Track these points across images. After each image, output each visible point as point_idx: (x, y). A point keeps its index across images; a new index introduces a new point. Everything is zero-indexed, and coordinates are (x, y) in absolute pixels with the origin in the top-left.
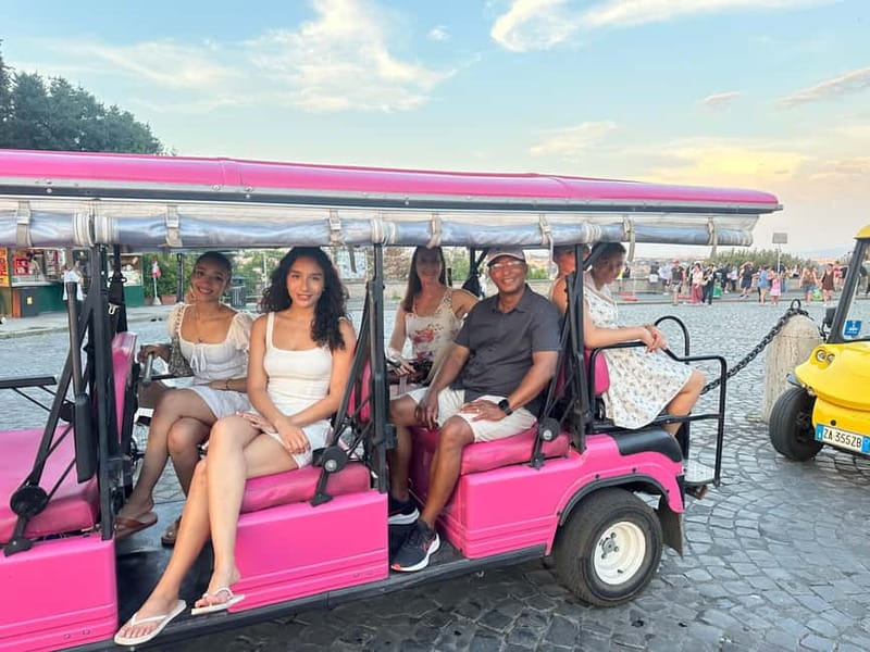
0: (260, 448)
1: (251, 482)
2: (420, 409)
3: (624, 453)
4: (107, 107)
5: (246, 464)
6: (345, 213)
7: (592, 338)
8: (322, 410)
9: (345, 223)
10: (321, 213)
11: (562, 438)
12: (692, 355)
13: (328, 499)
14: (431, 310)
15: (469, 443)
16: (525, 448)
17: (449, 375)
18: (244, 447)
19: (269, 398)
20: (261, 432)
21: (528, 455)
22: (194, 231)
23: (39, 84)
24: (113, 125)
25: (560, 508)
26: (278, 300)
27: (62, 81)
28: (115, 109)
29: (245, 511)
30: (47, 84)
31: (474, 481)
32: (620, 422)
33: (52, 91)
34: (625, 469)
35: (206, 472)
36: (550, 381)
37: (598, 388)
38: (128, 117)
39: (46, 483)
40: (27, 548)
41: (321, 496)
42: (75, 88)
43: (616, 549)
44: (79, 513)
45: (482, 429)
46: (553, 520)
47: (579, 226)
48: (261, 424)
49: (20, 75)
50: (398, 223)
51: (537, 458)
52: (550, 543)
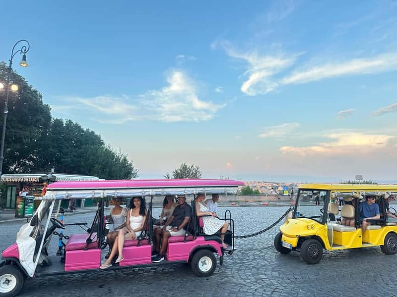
0: (127, 235)
1: (125, 241)
2: (162, 230)
3: (206, 240)
4: (85, 130)
5: (125, 238)
6: (145, 190)
7: (199, 214)
8: (140, 229)
9: (145, 192)
10: (141, 190)
11: (192, 236)
12: (227, 218)
13: (140, 246)
14: (169, 208)
15: (170, 236)
16: (183, 238)
17: (170, 222)
18: (125, 234)
19: (130, 226)
20: (128, 232)
21: (183, 240)
22: (119, 195)
23: (62, 122)
24: (87, 137)
25: (190, 252)
26: (132, 206)
27: (70, 120)
28: (88, 130)
29: (124, 246)
30: (65, 122)
31: (170, 244)
32: (207, 233)
33: (66, 124)
34: (206, 244)
35: (118, 239)
36: (188, 223)
37: (201, 225)
38: (93, 132)
39: (92, 238)
40: (87, 250)
41: (138, 245)
42: (74, 123)
43: (206, 264)
44: (96, 244)
45: (172, 233)
46: (188, 254)
47: (193, 191)
48: (128, 230)
49: (55, 119)
50: (155, 192)
51: (185, 240)
52: (188, 260)
